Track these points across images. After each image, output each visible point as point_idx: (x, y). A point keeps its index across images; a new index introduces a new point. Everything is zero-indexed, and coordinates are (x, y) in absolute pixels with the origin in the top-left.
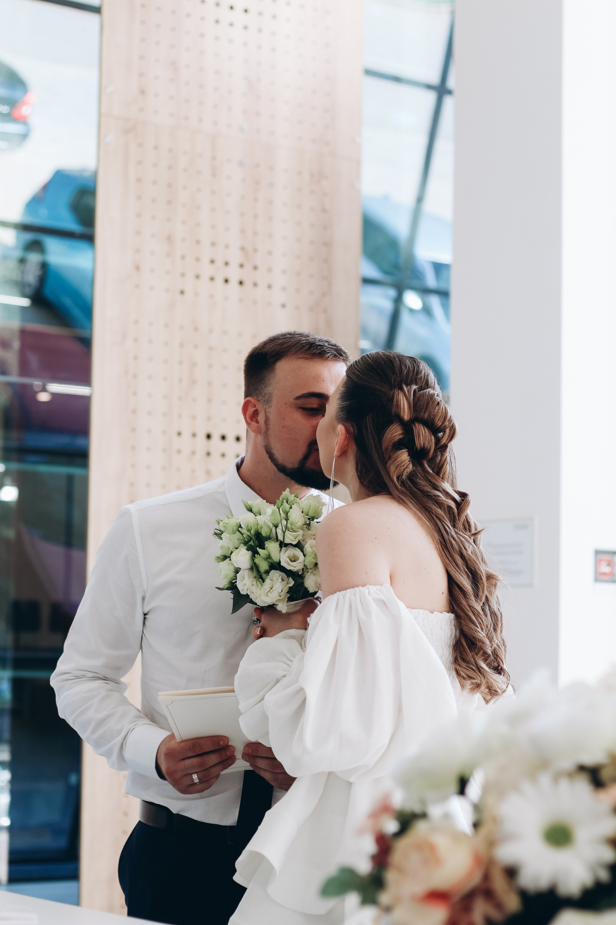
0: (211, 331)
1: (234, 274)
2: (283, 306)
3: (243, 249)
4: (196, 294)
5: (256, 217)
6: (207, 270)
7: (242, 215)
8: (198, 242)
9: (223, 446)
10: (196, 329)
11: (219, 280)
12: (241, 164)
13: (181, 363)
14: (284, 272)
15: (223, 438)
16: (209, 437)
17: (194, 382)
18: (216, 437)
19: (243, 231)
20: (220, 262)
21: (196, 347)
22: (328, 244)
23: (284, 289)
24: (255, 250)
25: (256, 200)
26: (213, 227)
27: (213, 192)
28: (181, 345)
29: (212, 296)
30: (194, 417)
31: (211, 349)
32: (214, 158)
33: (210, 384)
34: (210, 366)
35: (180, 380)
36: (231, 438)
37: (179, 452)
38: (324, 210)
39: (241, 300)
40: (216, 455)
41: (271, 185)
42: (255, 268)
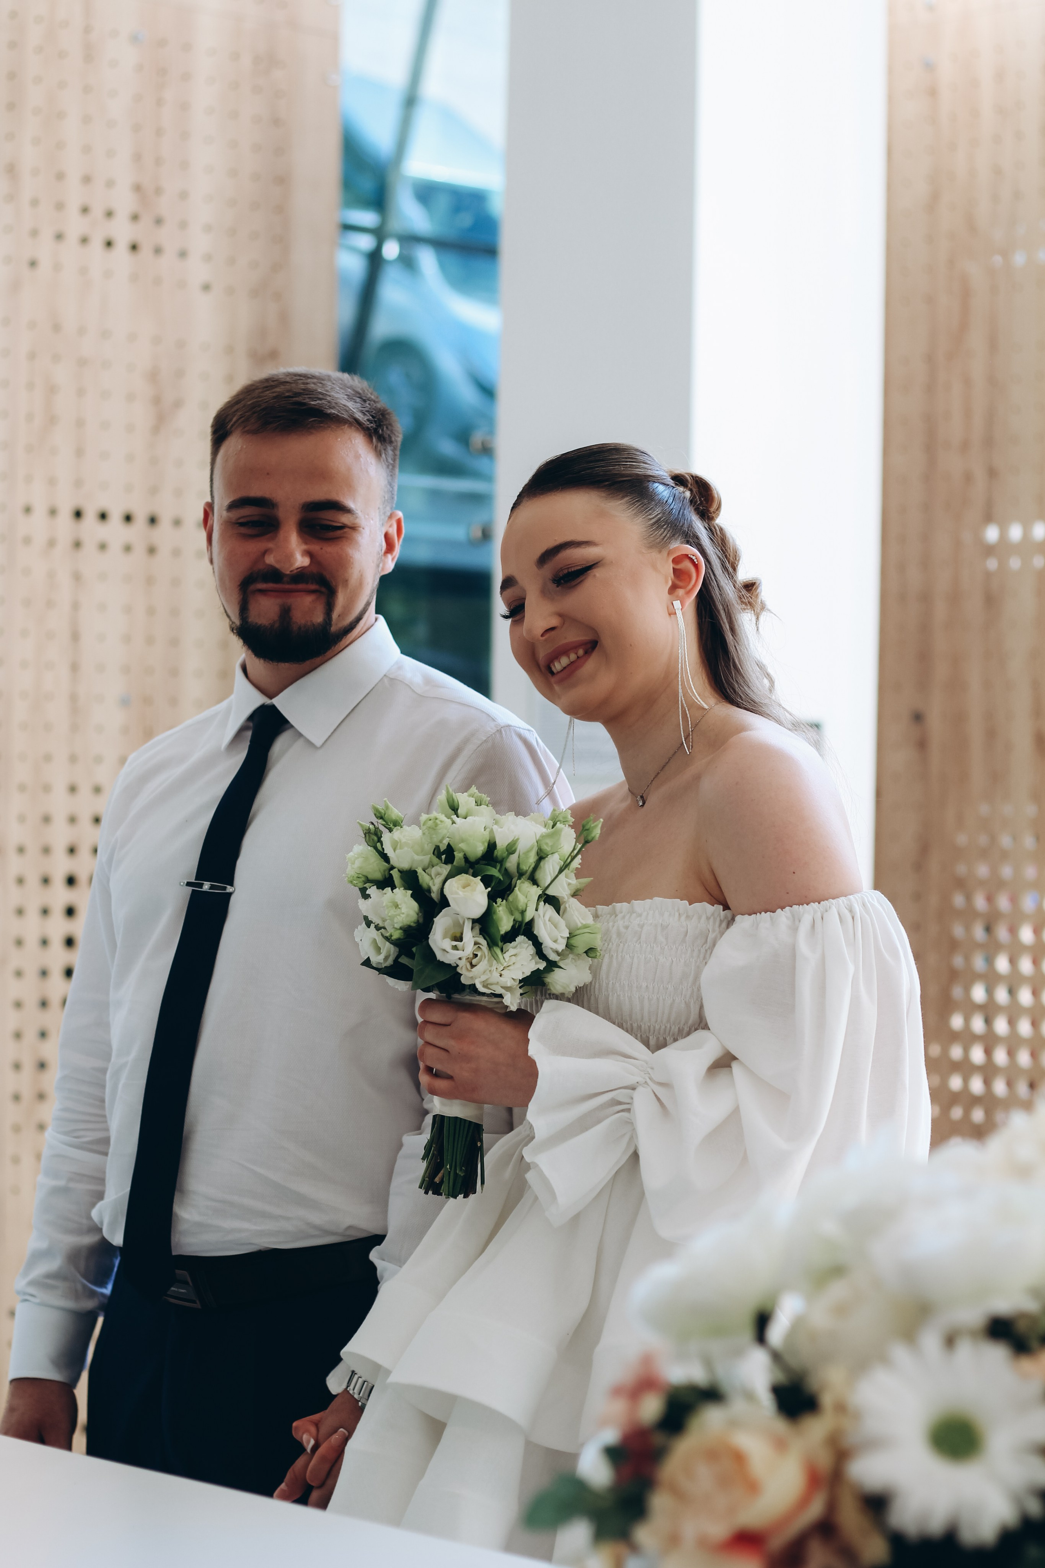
0: (82, 331)
1: (122, 232)
2: (206, 288)
3: (138, 188)
4: (57, 267)
5: (159, 132)
6: (75, 225)
7: (137, 128)
8: (60, 176)
9: (103, 531)
10: (57, 328)
11: (97, 243)
12: (135, 39)
13: (30, 386)
14: (208, 228)
15: (103, 516)
16: (78, 514)
17: (52, 420)
18: (90, 516)
19: (137, 157)
20: (98, 211)
21: (56, 358)
22: (282, 180)
23: (208, 258)
24: (158, 191)
25: (160, 102)
26: (87, 149)
27: (87, 89)
28: (32, 356)
29: (83, 271)
30: (52, 481)
31: (82, 362)
32: (88, 30)
33: (80, 423)
34: (81, 392)
35: (30, 417)
36: (116, 517)
37: (27, 541)
38: (277, 122)
39: (134, 278)
40: (89, 546)
41: (186, 77)
42: (159, 221)
